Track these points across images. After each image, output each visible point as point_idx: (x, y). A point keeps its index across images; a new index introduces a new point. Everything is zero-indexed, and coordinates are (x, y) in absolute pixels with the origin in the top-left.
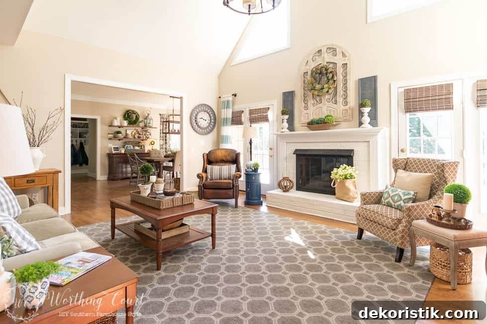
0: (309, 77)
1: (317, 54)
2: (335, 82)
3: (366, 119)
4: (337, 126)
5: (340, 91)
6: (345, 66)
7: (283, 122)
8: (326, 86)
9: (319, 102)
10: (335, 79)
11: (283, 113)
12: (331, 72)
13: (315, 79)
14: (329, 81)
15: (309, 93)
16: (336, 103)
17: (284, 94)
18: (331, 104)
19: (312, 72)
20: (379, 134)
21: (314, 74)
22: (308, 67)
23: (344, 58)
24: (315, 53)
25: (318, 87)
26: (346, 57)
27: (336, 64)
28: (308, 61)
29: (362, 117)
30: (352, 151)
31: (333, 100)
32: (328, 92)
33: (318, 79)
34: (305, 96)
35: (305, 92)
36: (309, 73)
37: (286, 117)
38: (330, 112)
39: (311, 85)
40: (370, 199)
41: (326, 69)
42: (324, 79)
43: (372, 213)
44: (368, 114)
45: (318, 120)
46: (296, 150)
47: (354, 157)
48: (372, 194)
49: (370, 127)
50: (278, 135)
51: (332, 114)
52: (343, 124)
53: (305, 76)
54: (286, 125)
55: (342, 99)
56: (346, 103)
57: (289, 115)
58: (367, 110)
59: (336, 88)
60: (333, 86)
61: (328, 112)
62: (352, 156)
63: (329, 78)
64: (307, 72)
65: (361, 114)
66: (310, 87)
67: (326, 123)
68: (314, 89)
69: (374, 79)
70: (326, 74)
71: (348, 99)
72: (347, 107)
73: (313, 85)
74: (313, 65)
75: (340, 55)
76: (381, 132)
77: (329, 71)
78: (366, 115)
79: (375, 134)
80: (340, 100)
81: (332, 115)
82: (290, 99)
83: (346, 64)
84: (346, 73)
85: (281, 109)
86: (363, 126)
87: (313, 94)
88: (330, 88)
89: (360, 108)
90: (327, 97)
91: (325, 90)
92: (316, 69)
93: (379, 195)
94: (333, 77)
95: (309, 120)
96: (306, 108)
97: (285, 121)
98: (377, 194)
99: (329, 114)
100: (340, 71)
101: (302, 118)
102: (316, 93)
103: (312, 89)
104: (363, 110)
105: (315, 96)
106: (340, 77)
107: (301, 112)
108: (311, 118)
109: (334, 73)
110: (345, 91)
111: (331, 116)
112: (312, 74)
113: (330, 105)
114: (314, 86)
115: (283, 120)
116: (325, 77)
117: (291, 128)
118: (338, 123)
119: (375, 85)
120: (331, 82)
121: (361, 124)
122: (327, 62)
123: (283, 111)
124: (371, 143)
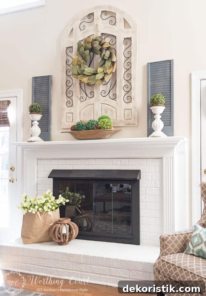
0: (74, 55)
1: (87, 20)
2: (113, 66)
3: (158, 124)
4: (116, 135)
5: (121, 80)
6: (128, 41)
7: (32, 125)
8: (100, 70)
9: (89, 95)
10: (114, 60)
11: (33, 110)
12: (108, 48)
13: (84, 58)
14: (104, 63)
15: (74, 79)
16: (115, 99)
17: (35, 79)
18: (107, 100)
19: (79, 46)
20: (176, 147)
21: (82, 49)
22: (72, 39)
23: (126, 30)
24: (84, 18)
25: (88, 70)
26: (130, 27)
27: (115, 37)
28: (72, 30)
29: (152, 121)
30: (138, 172)
31: (111, 94)
32: (103, 79)
33: (88, 59)
34: (68, 85)
35: (69, 79)
36: (75, 48)
37: (38, 117)
38: (106, 112)
39: (78, 67)
40: (173, 246)
41: (100, 42)
42: (98, 59)
43: (178, 270)
44: (160, 117)
45: (89, 123)
46: (54, 172)
47: (141, 181)
48: (176, 237)
49: (163, 136)
50: (24, 148)
51: (108, 114)
52: (125, 131)
53: (69, 54)
54: (37, 130)
55: (123, 93)
56: (129, 99)
57: (43, 113)
58: (159, 110)
59: (114, 74)
60: (111, 70)
61: (104, 112)
62: (139, 181)
63: (105, 58)
64: (72, 47)
65: (151, 116)
66: (76, 69)
67: (100, 128)
68: (81, 73)
69: (169, 64)
70: (101, 50)
71: (133, 93)
72: (130, 106)
73: (80, 66)
74: (80, 36)
75: (120, 24)
76: (179, 144)
77: (105, 46)
78: (158, 117)
79: (170, 147)
80: (120, 92)
81: (110, 117)
82: (44, 88)
83: (130, 39)
84: (130, 53)
85: (30, 104)
86: (153, 134)
87: (81, 82)
88: (106, 74)
89: (149, 107)
90: (102, 88)
91: (99, 76)
92: (85, 41)
93: (185, 238)
94: (111, 56)
95: (74, 123)
96: (70, 104)
97: (36, 123)
98: (182, 237)
99: (104, 114)
100: (120, 48)
101: (64, 120)
102: (85, 80)
103: (79, 74)
104: (154, 109)
105: (83, 85)
106: (120, 58)
107: (62, 110)
108: (77, 120)
109: (113, 51)
110: (129, 81)
111: (107, 118)
112: (79, 49)
113: (105, 100)
114: (82, 68)
115: (32, 121)
116: (99, 55)
117: (46, 134)
118: (118, 129)
119: (170, 74)
120: (108, 64)
121: (150, 131)
122: (102, 34)
123: (32, 107)
124: (164, 159)
